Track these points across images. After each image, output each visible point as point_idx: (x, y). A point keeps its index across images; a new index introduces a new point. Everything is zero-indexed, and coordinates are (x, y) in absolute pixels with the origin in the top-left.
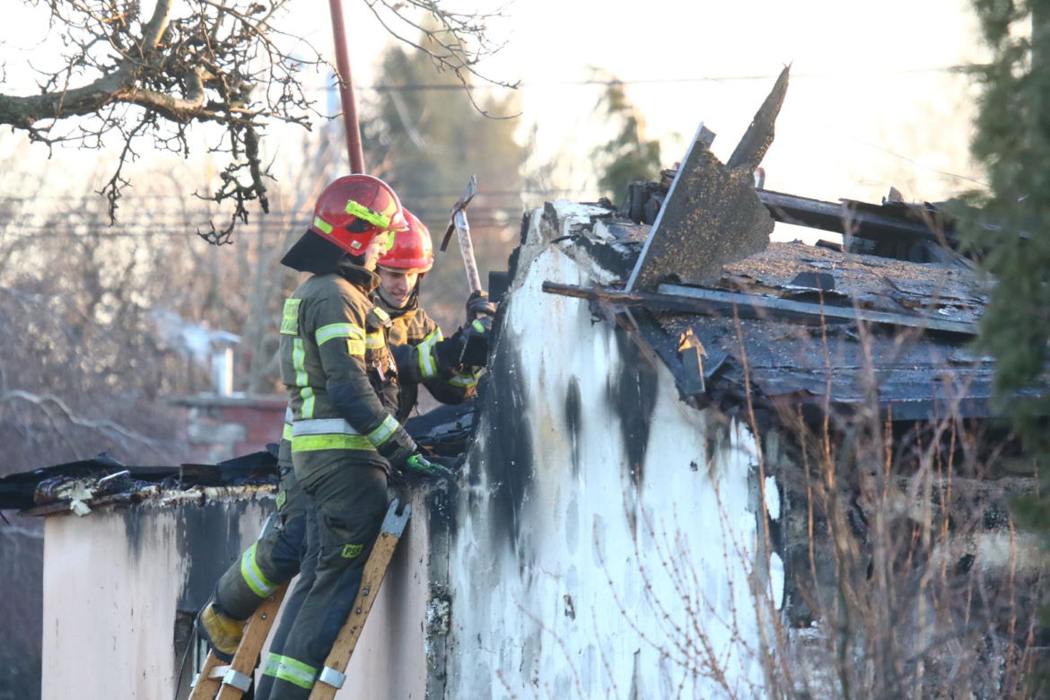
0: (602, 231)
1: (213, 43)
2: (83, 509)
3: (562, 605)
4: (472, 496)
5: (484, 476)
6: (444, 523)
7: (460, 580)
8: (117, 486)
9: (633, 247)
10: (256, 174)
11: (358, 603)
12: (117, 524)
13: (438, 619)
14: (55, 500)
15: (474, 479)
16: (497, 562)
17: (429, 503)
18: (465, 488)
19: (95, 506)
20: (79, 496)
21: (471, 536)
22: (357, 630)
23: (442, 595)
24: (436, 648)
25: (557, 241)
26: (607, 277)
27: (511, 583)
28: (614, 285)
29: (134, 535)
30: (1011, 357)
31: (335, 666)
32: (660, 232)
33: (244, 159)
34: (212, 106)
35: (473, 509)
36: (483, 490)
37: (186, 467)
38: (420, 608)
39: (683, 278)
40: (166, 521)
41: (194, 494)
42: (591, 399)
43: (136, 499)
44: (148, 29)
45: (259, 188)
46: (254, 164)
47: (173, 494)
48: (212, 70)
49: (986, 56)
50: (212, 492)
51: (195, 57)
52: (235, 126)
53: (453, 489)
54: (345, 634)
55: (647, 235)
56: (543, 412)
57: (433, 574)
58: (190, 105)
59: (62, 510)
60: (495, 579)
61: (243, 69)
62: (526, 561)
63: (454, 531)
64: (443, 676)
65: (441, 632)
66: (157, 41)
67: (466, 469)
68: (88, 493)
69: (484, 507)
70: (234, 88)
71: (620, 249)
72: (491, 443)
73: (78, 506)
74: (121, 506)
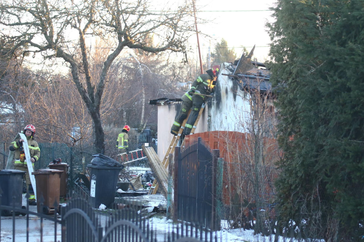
0: (230, 66)
1: (181, 42)
2: (163, 104)
3: (225, 118)
4: (214, 103)
5: (215, 100)
6: (210, 106)
7: (212, 113)
8: (167, 101)
9: (234, 69)
10: (187, 59)
11: (198, 117)
12: (167, 107)
13: (209, 119)
14: (159, 103)
15: (214, 100)
16: (217, 112)
17: (208, 104)
18: (213, 102)
19: (164, 104)
20: (162, 103)
21: (213, 108)
22: (198, 121)
23: (210, 116)
24: (209, 123)
25: (225, 68)
26: (231, 73)
27: (219, 115)
28: (232, 74)
29: (169, 108)
30: (274, 83)
31: (195, 126)
32: (238, 67)
33: (185, 57)
34: (180, 50)
35: (214, 105)
36: (215, 102)
37: (176, 99)
38: (207, 118)
39: (241, 73)
40: (174, 106)
41: (177, 102)
42: (229, 90)
43: (170, 103)
44: (172, 40)
45: (187, 61)
46: (186, 58)
47: (174, 103)
48: (181, 45)
49: (271, 42)
50: (180, 102)
51: (178, 44)
52: (184, 53)
53: (211, 102)
54: (196, 121)
55: (236, 67)
56: (223, 91)
57: (208, 113)
58: (177, 50)
59: (160, 105)
60: (216, 114)
61: (185, 45)
62: (221, 111)
63: (211, 107)
64: (210, 127)
65: (209, 121)
66: (173, 41)
67: (213, 99)
68: (163, 102)
69: (215, 104)
70: (183, 48)
71: (233, 69)
72: (216, 95)
73: (162, 104)
74: (168, 104)
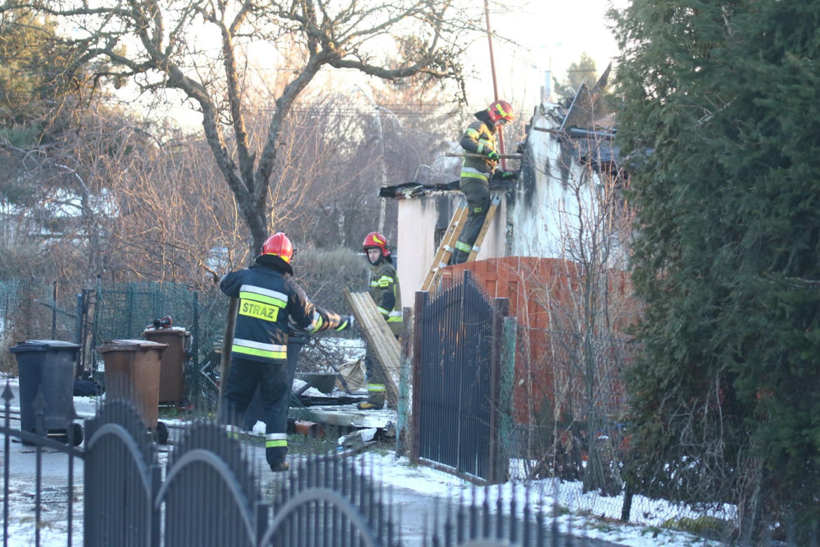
0: (556, 111)
1: (450, 54)
2: (409, 197)
3: (544, 228)
4: (519, 194)
5: (522, 187)
6: (511, 202)
7: (515, 218)
8: (419, 190)
9: (564, 116)
10: (464, 95)
11: (484, 225)
12: (419, 202)
13: (509, 232)
14: (401, 195)
15: (520, 189)
16: (526, 214)
17: (507, 196)
18: (517, 191)
19: (413, 196)
20: (408, 193)
21: (519, 206)
22: (484, 235)
23: (510, 224)
24: (508, 241)
25: (544, 115)
26: (557, 125)
27: (530, 221)
28: (558, 128)
29: (423, 204)
31: (477, 245)
32: (571, 112)
33: (461, 90)
34: (450, 74)
35: (519, 198)
36: (522, 192)
37: (437, 184)
38: (504, 229)
39: (578, 126)
40: (432, 201)
41: (440, 193)
42: (552, 163)
43: (424, 194)
44: (431, 50)
45: (465, 99)
46: (464, 91)
47: (434, 193)
48: (450, 62)
50: (445, 192)
51: (445, 59)
52: (458, 80)
53: (514, 191)
54: (480, 235)
55: (567, 112)
56: (539, 166)
57: (508, 218)
58: (443, 73)
59: (402, 197)
60: (525, 219)
61: (460, 63)
62: (534, 213)
63: (514, 205)
64: (510, 249)
65: (510, 236)
66: (433, 53)
67: (517, 185)
68: (410, 192)
69: (522, 197)
70: (456, 70)
71: (561, 117)
72: (525, 177)
73: (407, 196)
74: (420, 196)
